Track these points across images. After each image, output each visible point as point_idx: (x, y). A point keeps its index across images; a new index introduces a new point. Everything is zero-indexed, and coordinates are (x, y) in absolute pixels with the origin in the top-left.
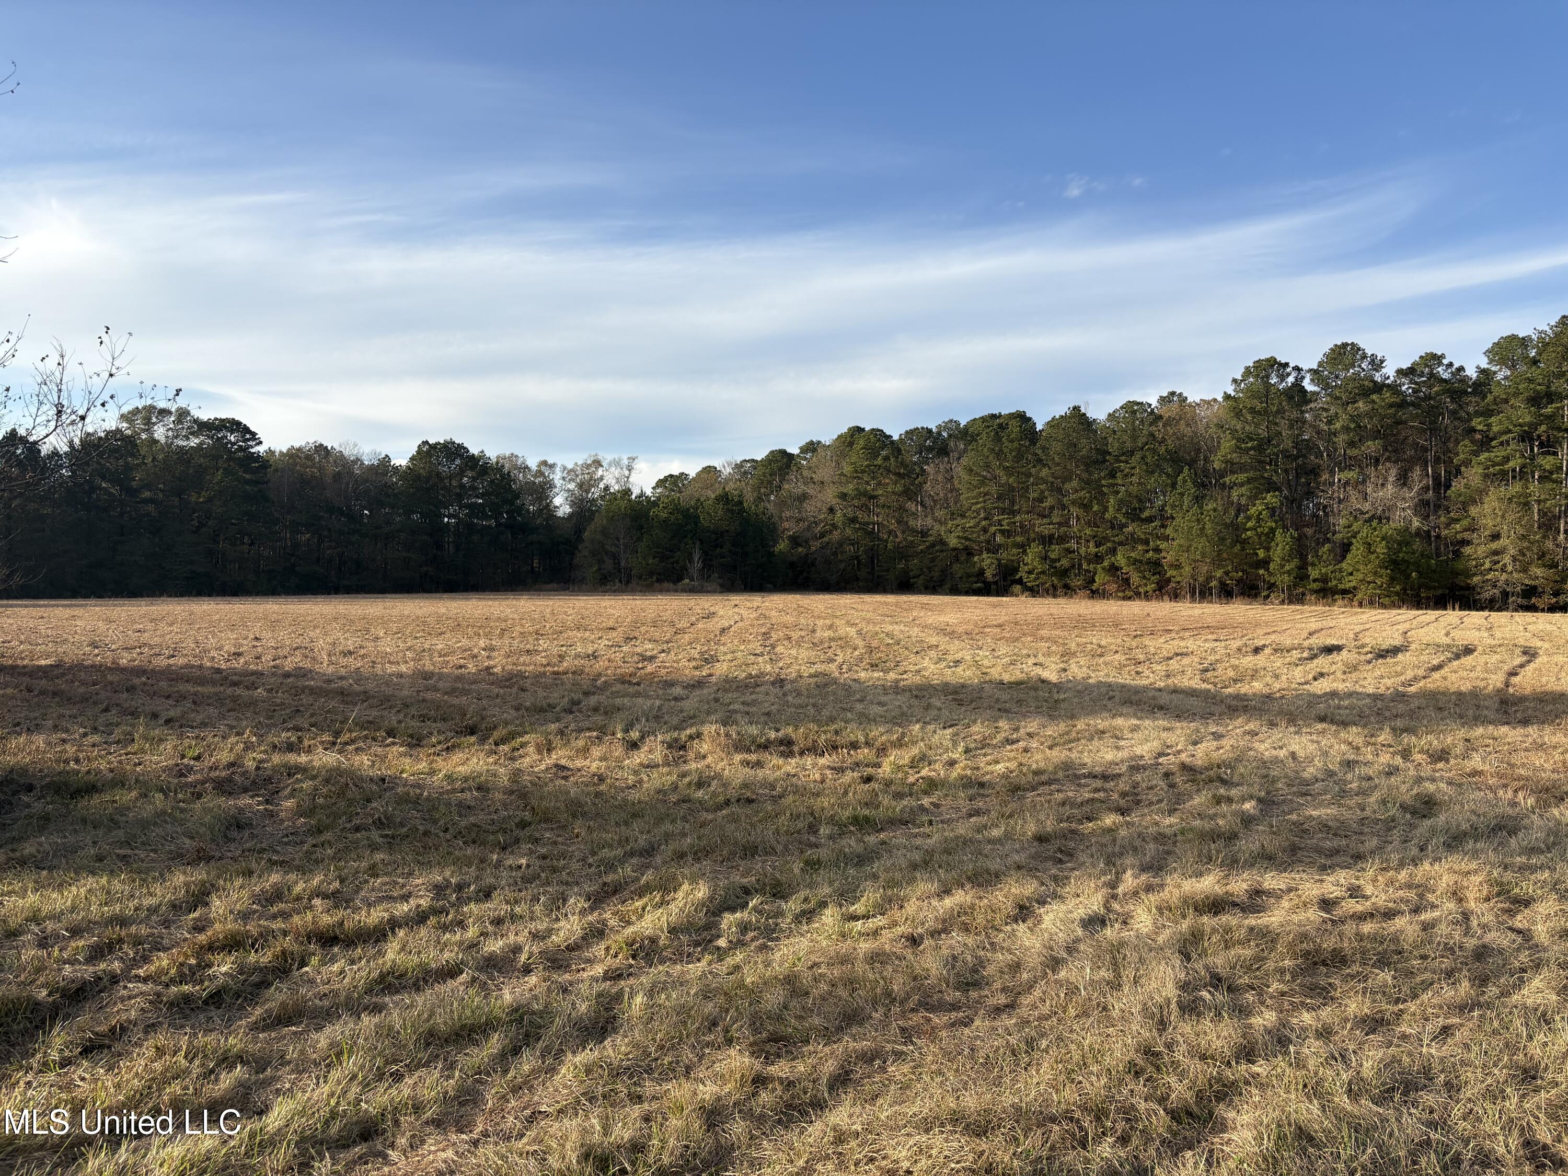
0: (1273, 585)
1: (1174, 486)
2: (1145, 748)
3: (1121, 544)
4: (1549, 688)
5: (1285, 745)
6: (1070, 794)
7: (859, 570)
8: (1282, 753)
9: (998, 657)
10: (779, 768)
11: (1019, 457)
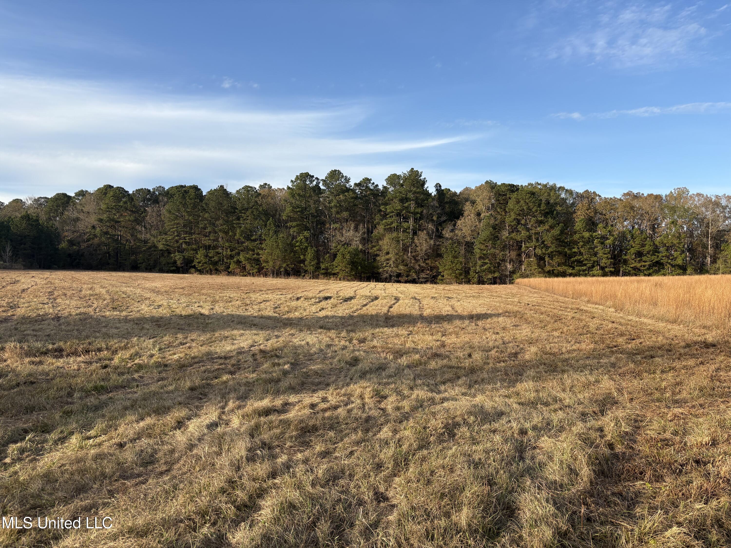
0: (307, 270)
1: (266, 225)
2: (245, 343)
3: (242, 251)
4: (402, 312)
5: (305, 339)
6: (209, 367)
7: (110, 259)
8: (303, 343)
9: (181, 303)
10: (53, 364)
11: (194, 207)
